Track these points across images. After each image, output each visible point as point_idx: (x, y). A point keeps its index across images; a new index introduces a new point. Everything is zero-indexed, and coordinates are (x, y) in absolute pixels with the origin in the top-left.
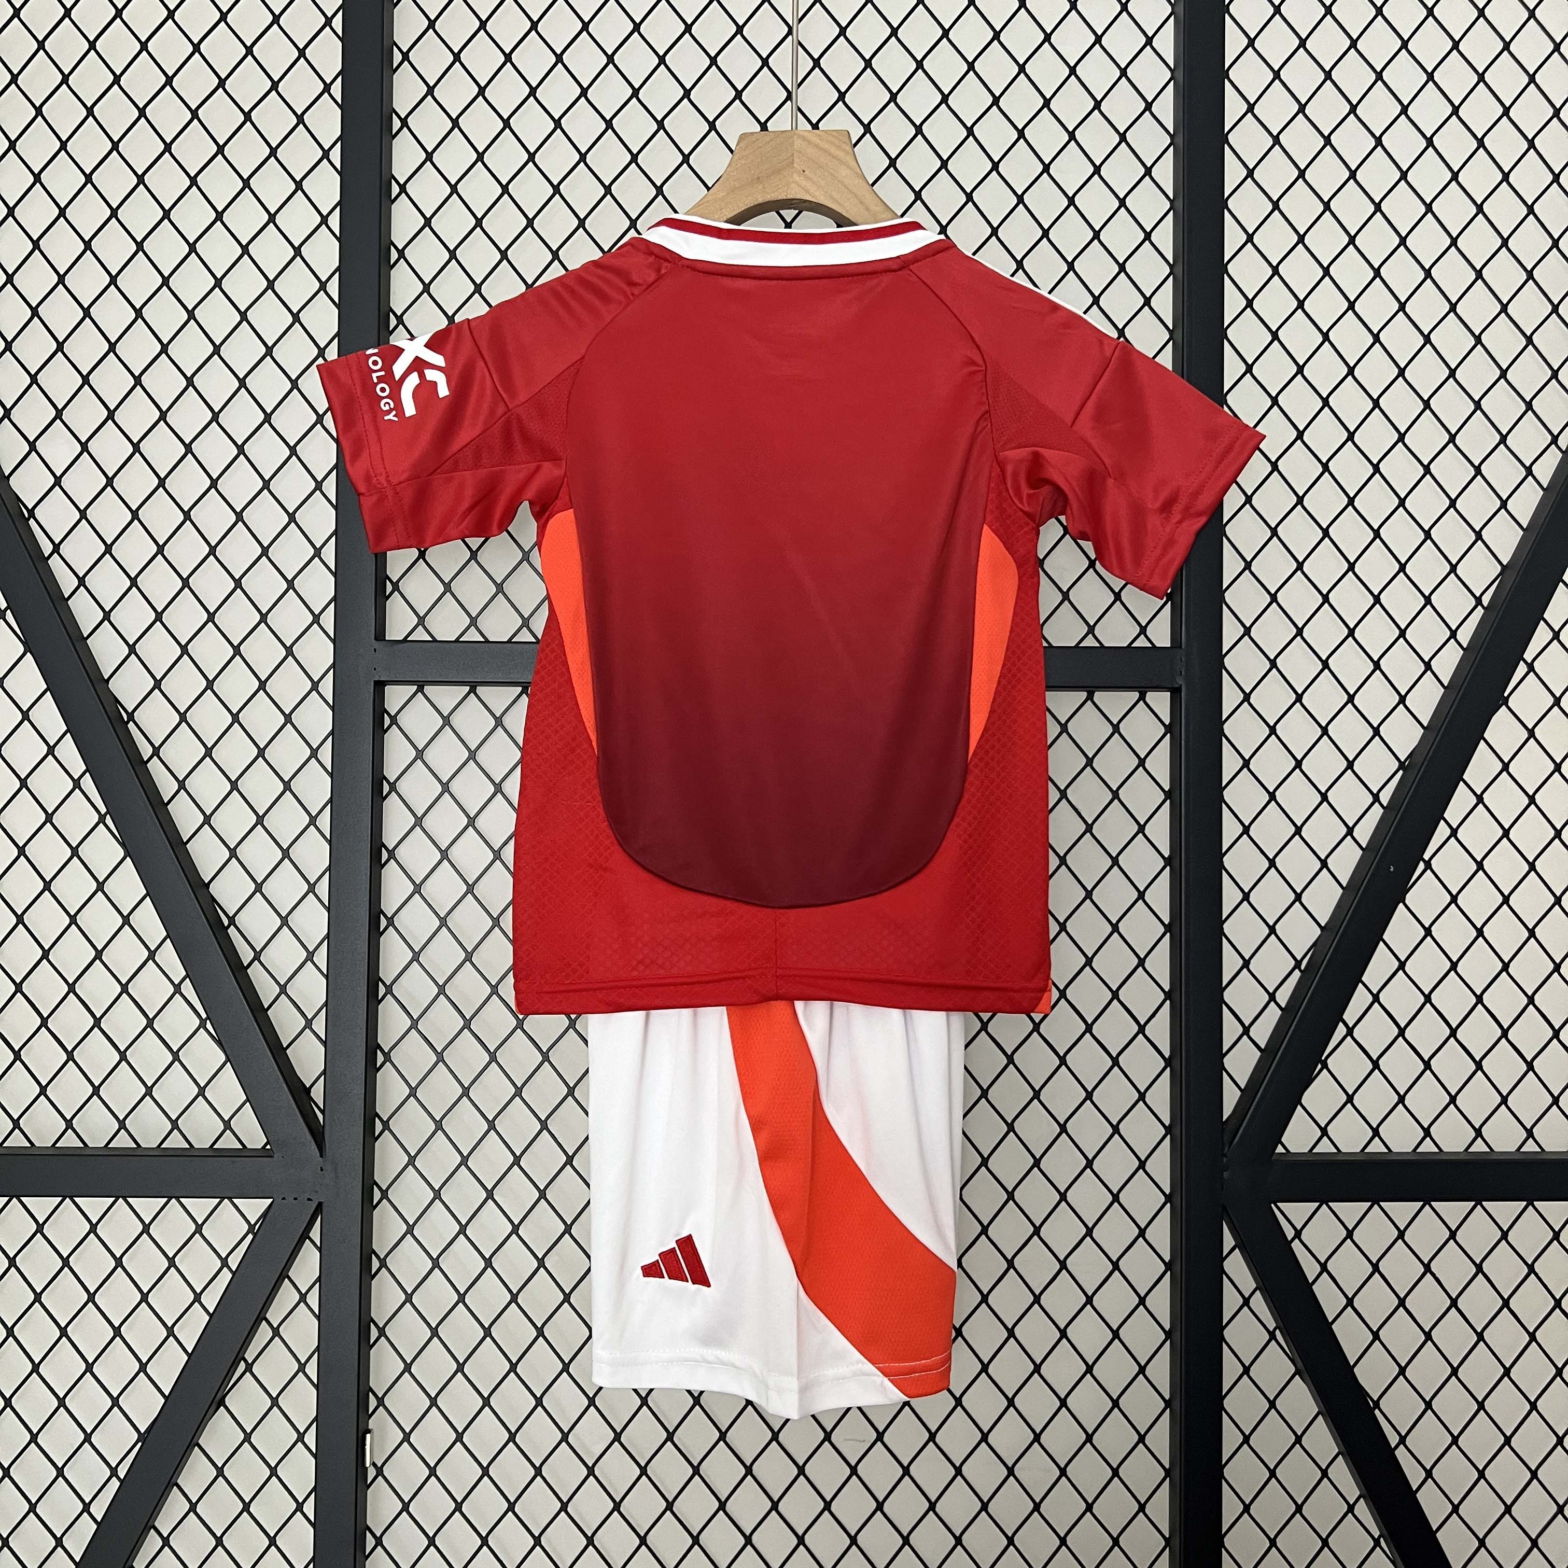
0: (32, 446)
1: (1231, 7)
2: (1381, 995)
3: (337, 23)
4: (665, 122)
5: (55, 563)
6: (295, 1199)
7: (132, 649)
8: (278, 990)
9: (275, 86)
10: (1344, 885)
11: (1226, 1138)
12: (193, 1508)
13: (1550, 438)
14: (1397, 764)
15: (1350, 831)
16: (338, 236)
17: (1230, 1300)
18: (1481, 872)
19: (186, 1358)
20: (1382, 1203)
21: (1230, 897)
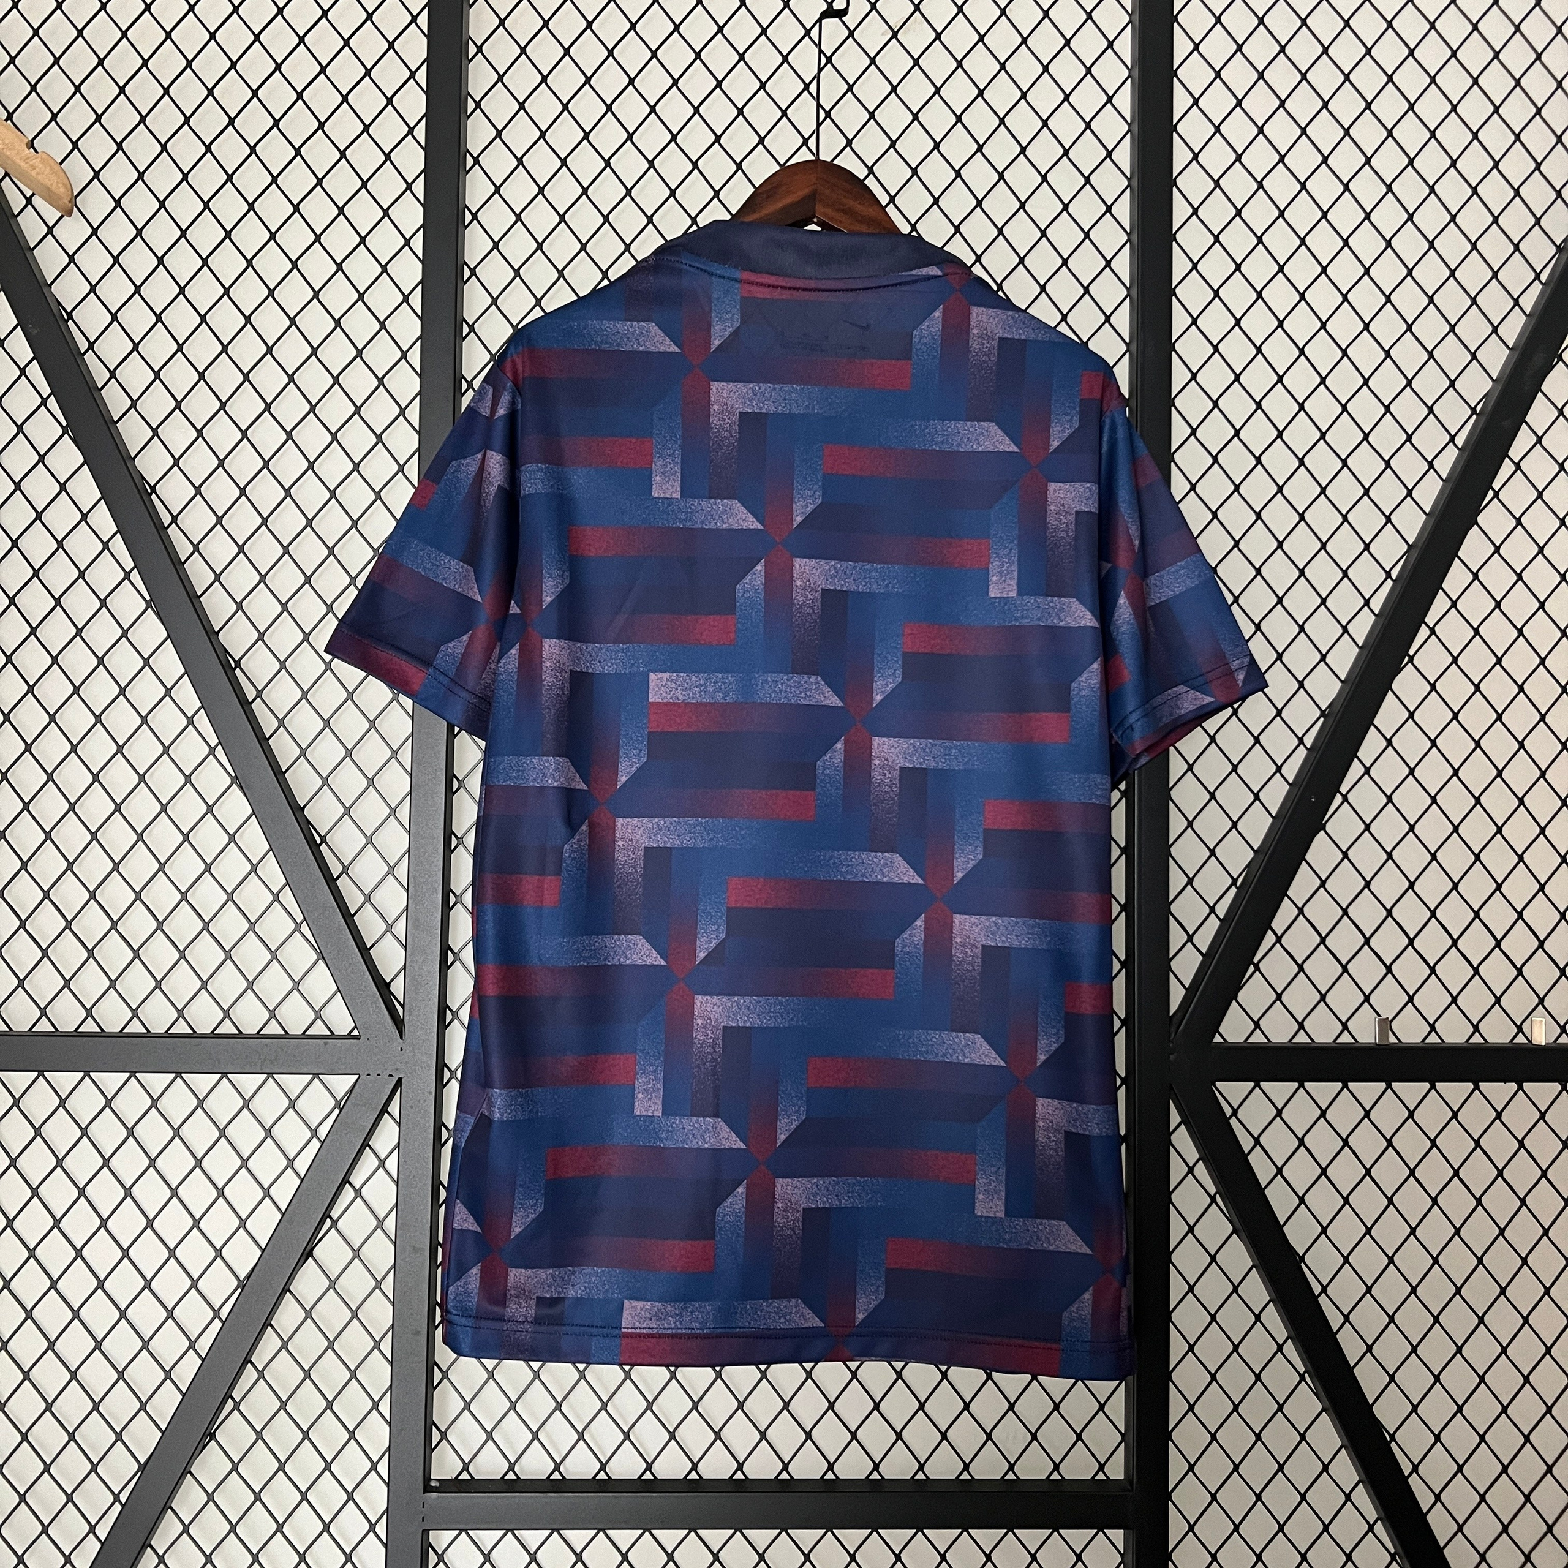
0: (155, 432)
1: (1178, 72)
2: (1306, 909)
3: (422, 76)
4: (699, 163)
5: (173, 531)
6: (379, 1075)
7: (239, 606)
8: (362, 899)
9: (366, 128)
10: (1274, 814)
11: (1173, 1030)
12: (285, 1345)
13: (1448, 437)
14: (1318, 713)
15: (1279, 769)
16: (421, 257)
17: (1177, 1170)
18: (1390, 805)
19: (280, 1216)
20: (1306, 1084)
21: (1176, 824)
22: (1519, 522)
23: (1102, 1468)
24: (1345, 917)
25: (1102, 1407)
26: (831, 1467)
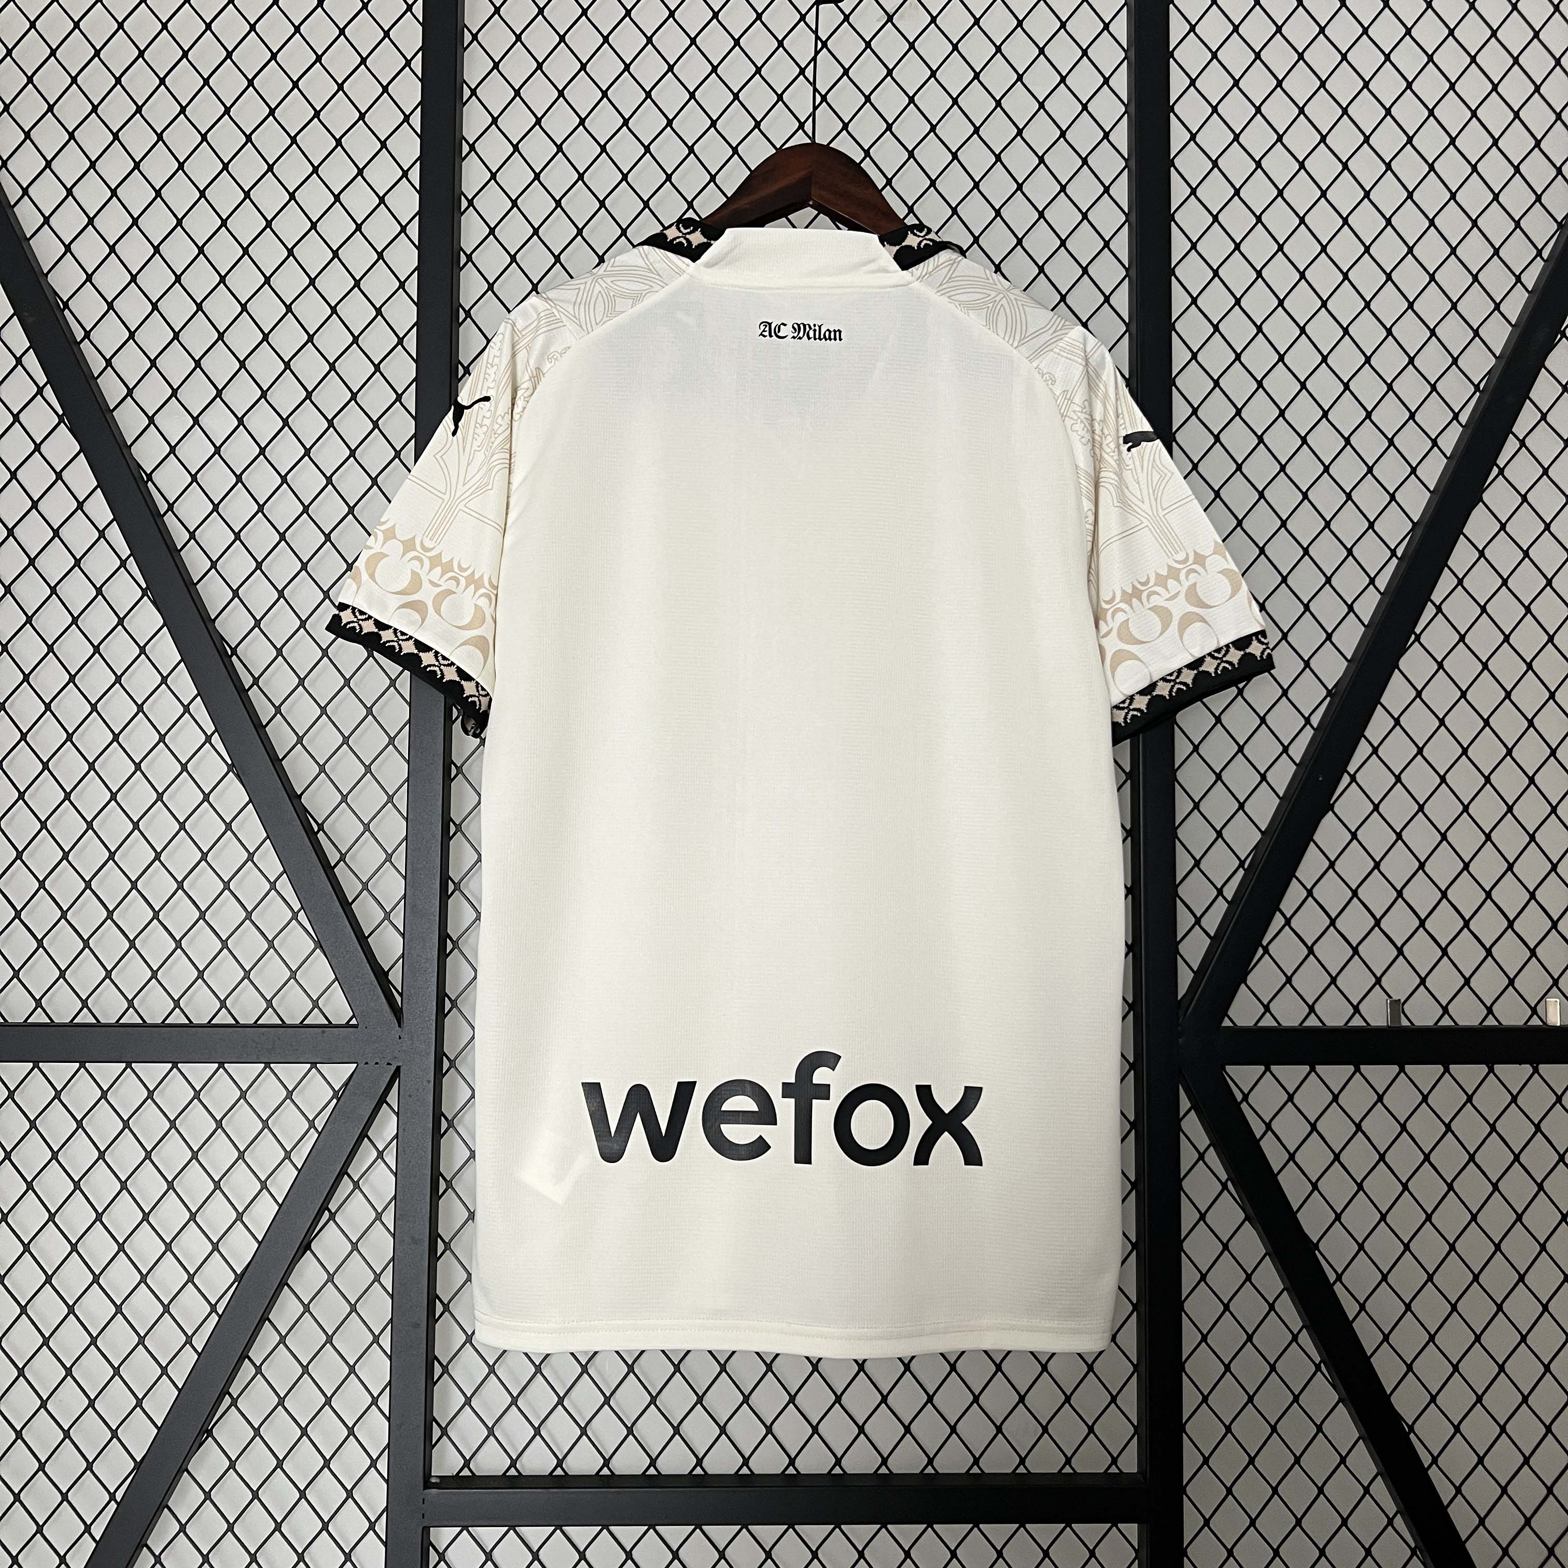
0: (151, 420)
1: (1176, 54)
2: (1315, 891)
3: (417, 64)
4: (695, 147)
5: (169, 519)
6: (377, 1063)
7: (236, 593)
8: (361, 887)
9: (362, 116)
10: (1281, 795)
11: (1181, 1013)
12: (283, 1340)
13: (1452, 415)
14: (1325, 692)
15: (1285, 749)
16: (417, 244)
17: (1187, 1157)
18: (1399, 784)
19: (278, 1208)
20: (1319, 1068)
21: (1183, 806)
22: (1524, 498)
23: (1114, 1461)
24: (1355, 899)
25: (1114, 1399)
26: (838, 1462)
